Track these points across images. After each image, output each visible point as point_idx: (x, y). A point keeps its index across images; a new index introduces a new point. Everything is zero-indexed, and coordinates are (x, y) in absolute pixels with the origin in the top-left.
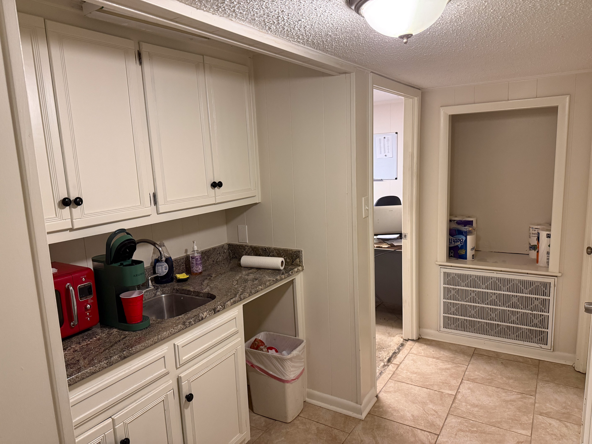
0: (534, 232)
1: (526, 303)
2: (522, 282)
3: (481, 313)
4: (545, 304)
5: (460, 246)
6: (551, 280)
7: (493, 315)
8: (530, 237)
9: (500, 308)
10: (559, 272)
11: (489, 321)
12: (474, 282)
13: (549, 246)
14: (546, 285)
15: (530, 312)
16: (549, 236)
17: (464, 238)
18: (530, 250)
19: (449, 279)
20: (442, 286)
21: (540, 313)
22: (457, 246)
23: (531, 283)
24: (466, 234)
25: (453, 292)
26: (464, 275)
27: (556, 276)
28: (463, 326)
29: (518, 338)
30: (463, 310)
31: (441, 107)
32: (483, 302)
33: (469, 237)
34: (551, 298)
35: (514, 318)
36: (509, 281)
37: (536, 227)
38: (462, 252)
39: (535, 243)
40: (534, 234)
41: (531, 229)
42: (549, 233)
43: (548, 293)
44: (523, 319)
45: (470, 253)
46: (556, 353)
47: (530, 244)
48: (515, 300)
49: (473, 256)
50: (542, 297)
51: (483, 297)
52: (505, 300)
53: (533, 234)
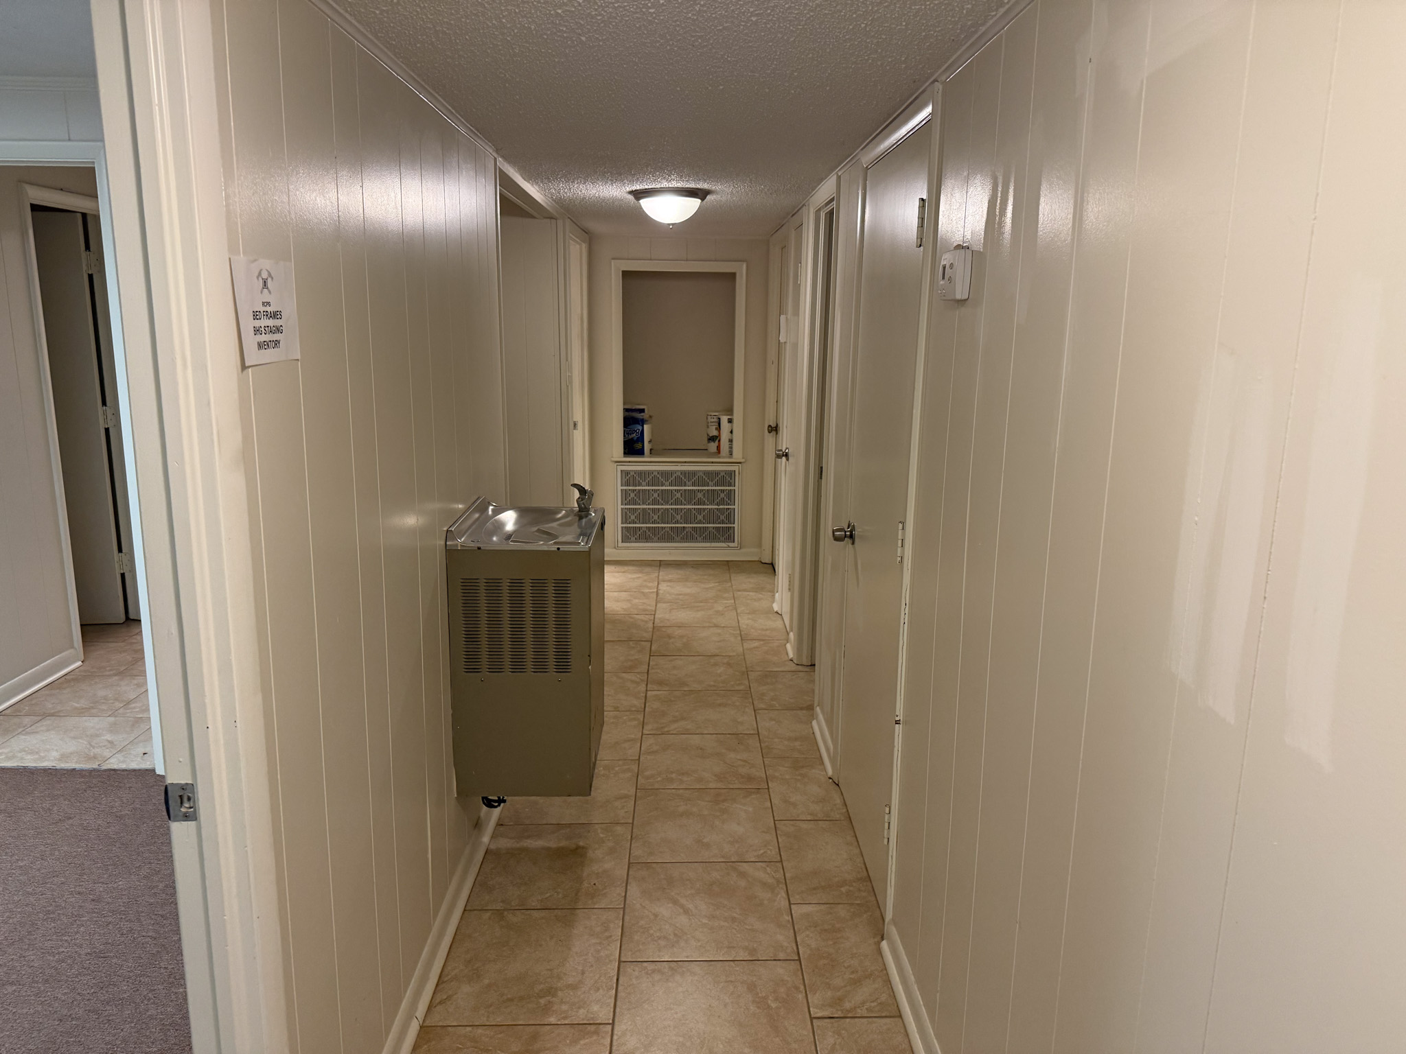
0: (713, 420)
1: (712, 496)
2: (707, 473)
3: (665, 516)
4: (730, 495)
5: (635, 438)
6: (735, 468)
7: (678, 517)
8: (708, 427)
9: (685, 507)
10: (743, 458)
11: (674, 525)
12: (654, 478)
13: (731, 432)
14: (731, 474)
15: (716, 507)
16: (730, 421)
17: (640, 428)
18: (709, 442)
19: (629, 478)
20: (620, 488)
21: (726, 507)
22: (632, 439)
23: (717, 473)
24: (642, 422)
25: (632, 495)
26: (645, 472)
27: (740, 463)
28: (644, 536)
29: (705, 540)
30: (644, 516)
31: (613, 259)
32: (667, 503)
33: (646, 427)
34: (736, 488)
35: (700, 517)
36: (694, 473)
37: (715, 414)
38: (639, 446)
39: (715, 433)
40: (713, 422)
41: (709, 417)
42: (729, 417)
43: (733, 484)
44: (711, 517)
45: (647, 447)
46: (743, 550)
47: (708, 435)
48: (700, 495)
49: (651, 450)
50: (727, 488)
51: (666, 497)
52: (690, 497)
53: (711, 422)
